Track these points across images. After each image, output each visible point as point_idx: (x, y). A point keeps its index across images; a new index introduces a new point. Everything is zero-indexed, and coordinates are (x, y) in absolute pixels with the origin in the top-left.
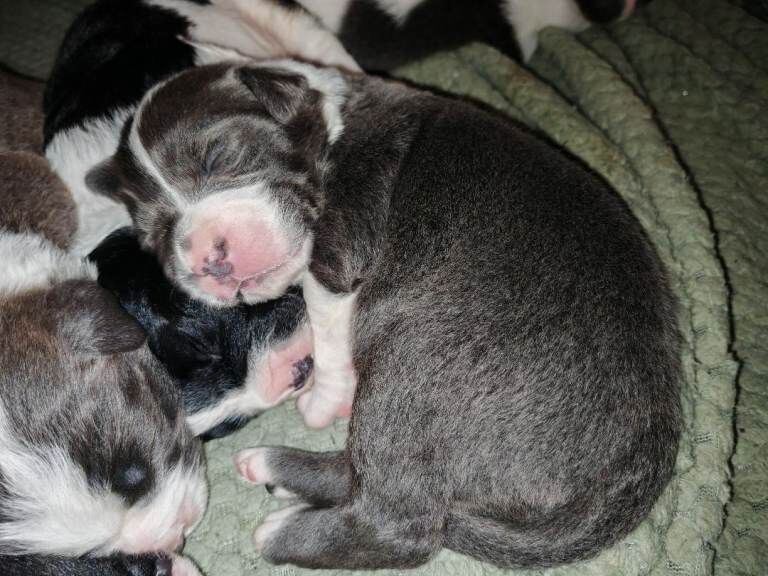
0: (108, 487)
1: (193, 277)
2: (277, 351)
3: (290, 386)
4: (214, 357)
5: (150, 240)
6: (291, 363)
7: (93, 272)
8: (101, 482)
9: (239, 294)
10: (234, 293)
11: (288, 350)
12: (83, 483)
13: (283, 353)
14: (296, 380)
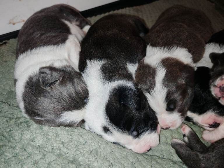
0: (167, 103)
1: (215, 86)
2: (215, 115)
3: (209, 125)
4: (201, 104)
5: (212, 73)
6: (215, 121)
7: (196, 69)
8: (167, 101)
9: (220, 98)
10: (219, 97)
11: (217, 118)
12: (164, 98)
13: (216, 117)
14: (212, 125)
